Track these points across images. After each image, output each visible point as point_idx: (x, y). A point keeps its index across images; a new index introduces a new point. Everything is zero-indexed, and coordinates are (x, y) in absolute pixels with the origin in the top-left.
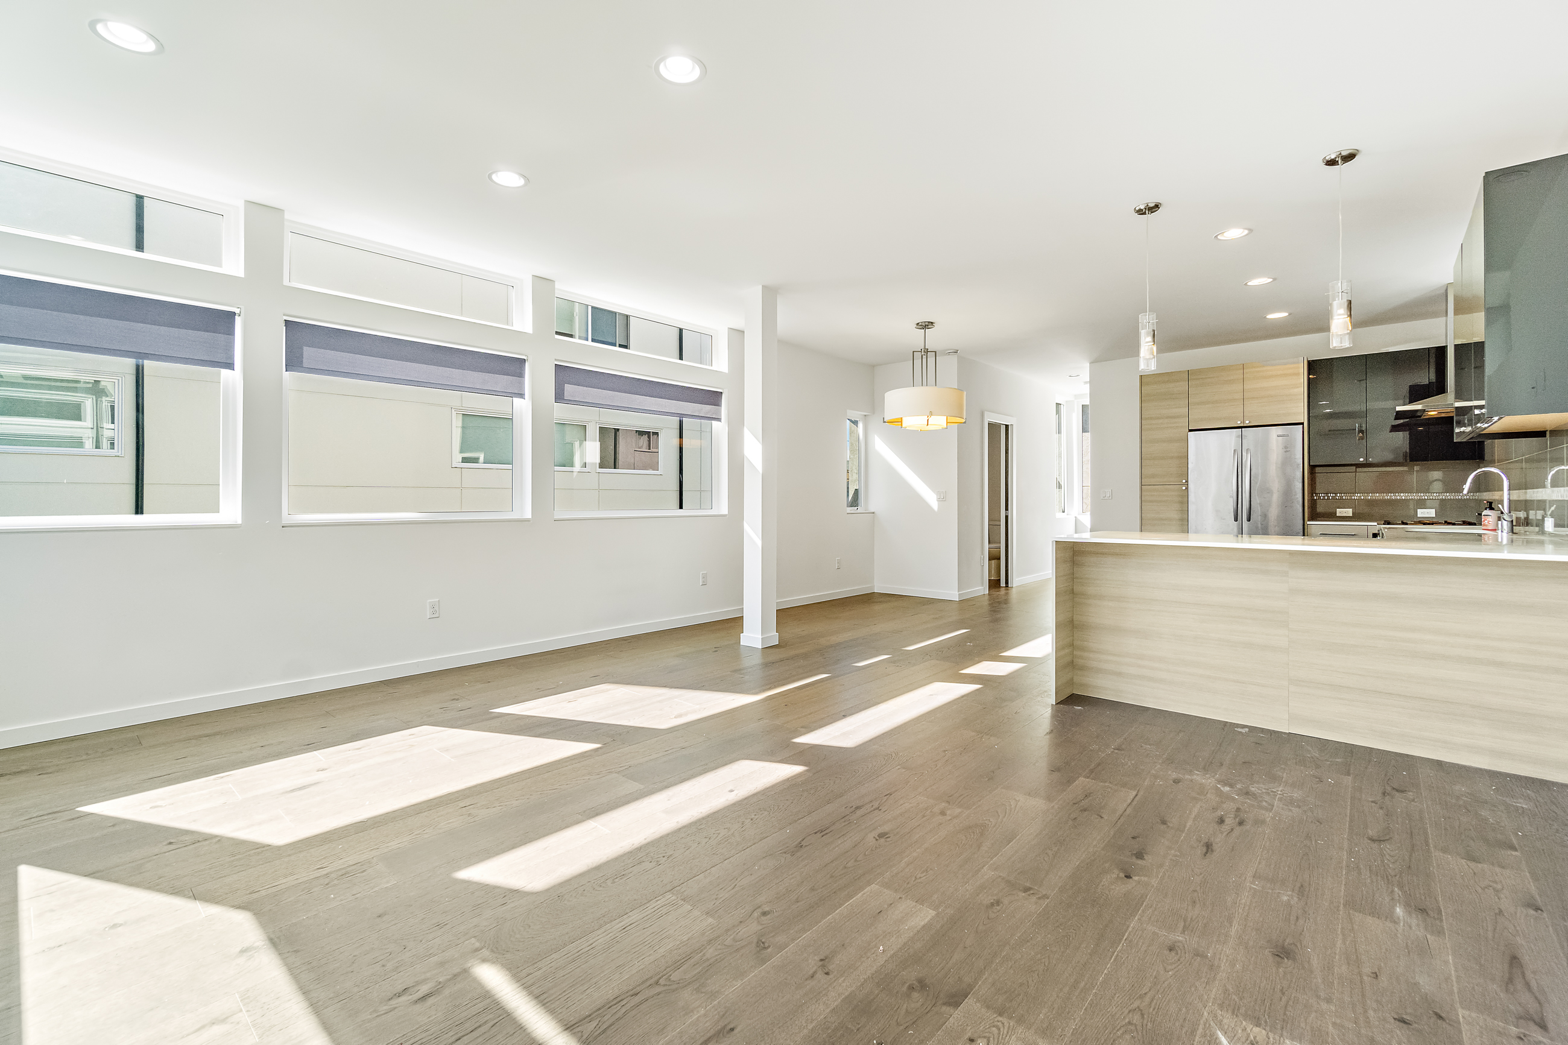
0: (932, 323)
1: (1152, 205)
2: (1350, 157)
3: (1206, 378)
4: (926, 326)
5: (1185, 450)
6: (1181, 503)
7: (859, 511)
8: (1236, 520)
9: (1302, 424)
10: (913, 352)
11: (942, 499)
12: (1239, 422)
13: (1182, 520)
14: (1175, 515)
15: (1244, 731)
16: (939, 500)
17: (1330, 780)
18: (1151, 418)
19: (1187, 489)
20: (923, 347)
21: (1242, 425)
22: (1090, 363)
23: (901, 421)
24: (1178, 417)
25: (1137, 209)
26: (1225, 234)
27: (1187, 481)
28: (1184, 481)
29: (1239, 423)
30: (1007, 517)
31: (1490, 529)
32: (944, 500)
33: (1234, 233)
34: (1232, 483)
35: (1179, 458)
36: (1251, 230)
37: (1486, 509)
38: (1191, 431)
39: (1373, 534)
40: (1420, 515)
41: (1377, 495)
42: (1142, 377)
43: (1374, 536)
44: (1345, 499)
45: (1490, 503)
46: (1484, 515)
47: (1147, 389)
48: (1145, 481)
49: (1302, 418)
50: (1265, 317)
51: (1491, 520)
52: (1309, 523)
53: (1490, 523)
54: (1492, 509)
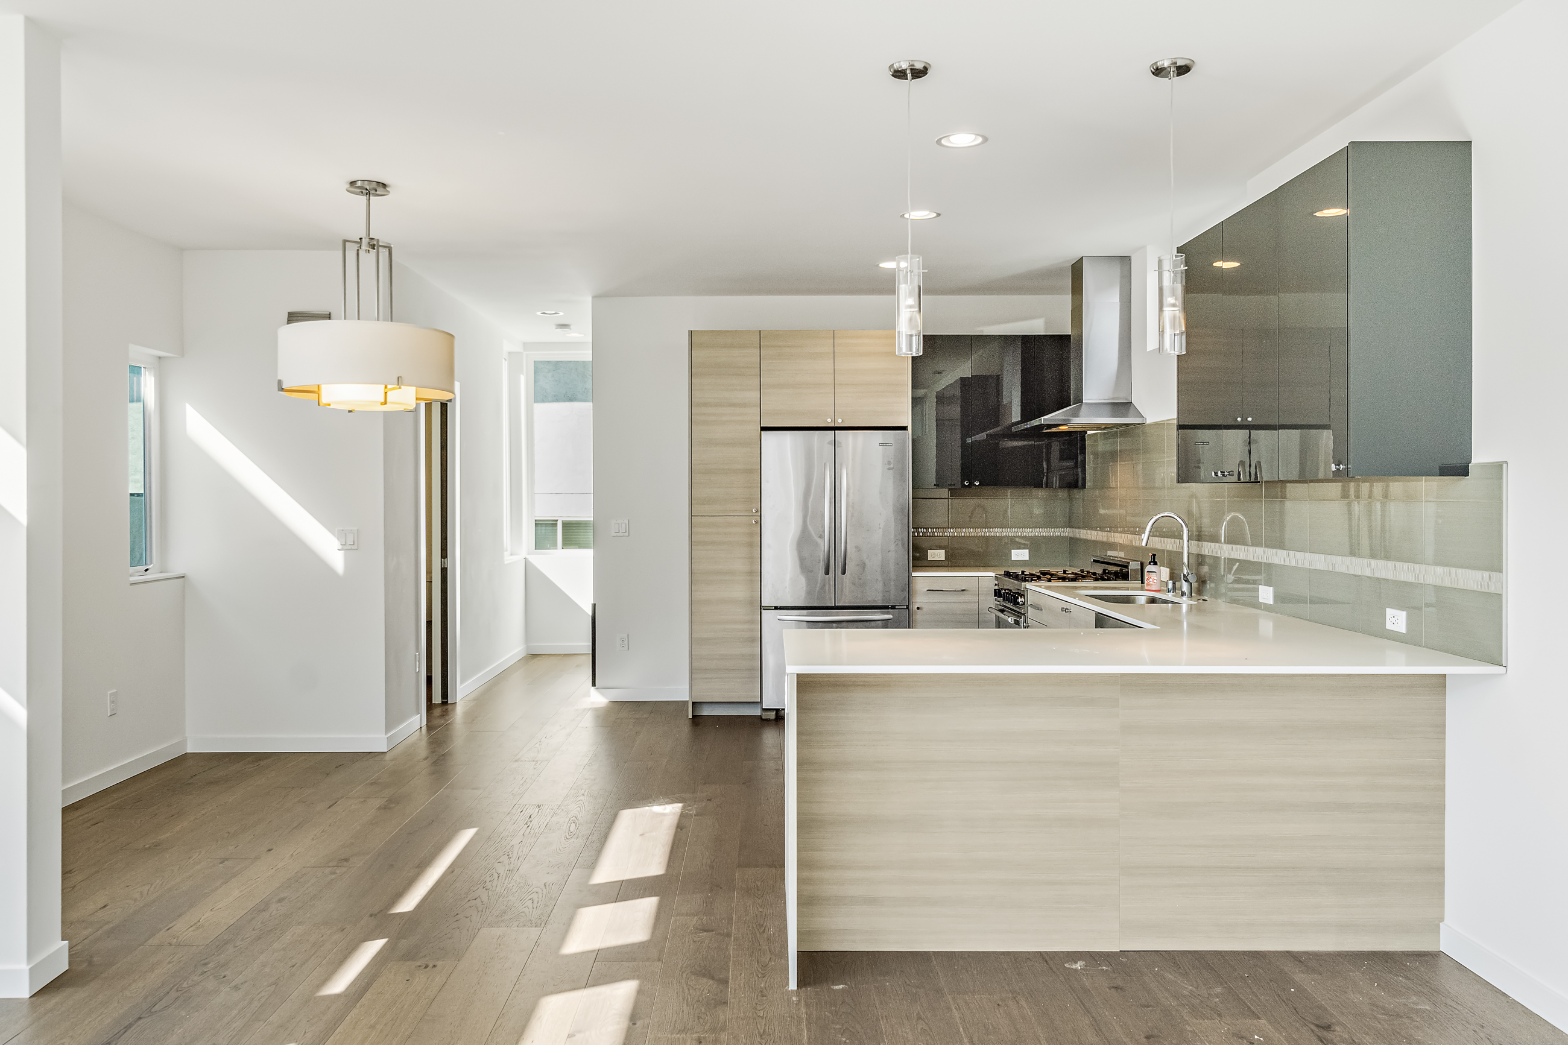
0: (384, 185)
1: (919, 66)
2: (1183, 70)
3: (784, 346)
4: (372, 189)
5: (756, 460)
6: (751, 545)
7: (149, 576)
8: (827, 573)
9: (905, 428)
10: (345, 241)
11: (350, 547)
12: (827, 420)
13: (751, 573)
14: (742, 566)
15: (1078, 966)
16: (344, 547)
17: (1256, 1037)
18: (705, 405)
19: (758, 522)
20: (363, 235)
21: (832, 425)
22: (594, 297)
23: (316, 391)
24: (745, 406)
25: (896, 66)
26: (951, 138)
27: (759, 511)
28: (756, 511)
29: (829, 422)
30: (444, 571)
31: (1154, 589)
32: (355, 547)
33: (963, 139)
35: (750, 472)
36: (985, 139)
37: (1150, 564)
38: (763, 429)
39: (995, 590)
40: (1014, 558)
41: (971, 530)
42: (691, 332)
43: (997, 593)
44: (937, 536)
45: (1154, 555)
46: (1148, 572)
47: (700, 354)
48: (698, 509)
49: (906, 420)
50: (878, 266)
51: (1155, 578)
52: (914, 574)
53: (1155, 581)
54: (1155, 563)
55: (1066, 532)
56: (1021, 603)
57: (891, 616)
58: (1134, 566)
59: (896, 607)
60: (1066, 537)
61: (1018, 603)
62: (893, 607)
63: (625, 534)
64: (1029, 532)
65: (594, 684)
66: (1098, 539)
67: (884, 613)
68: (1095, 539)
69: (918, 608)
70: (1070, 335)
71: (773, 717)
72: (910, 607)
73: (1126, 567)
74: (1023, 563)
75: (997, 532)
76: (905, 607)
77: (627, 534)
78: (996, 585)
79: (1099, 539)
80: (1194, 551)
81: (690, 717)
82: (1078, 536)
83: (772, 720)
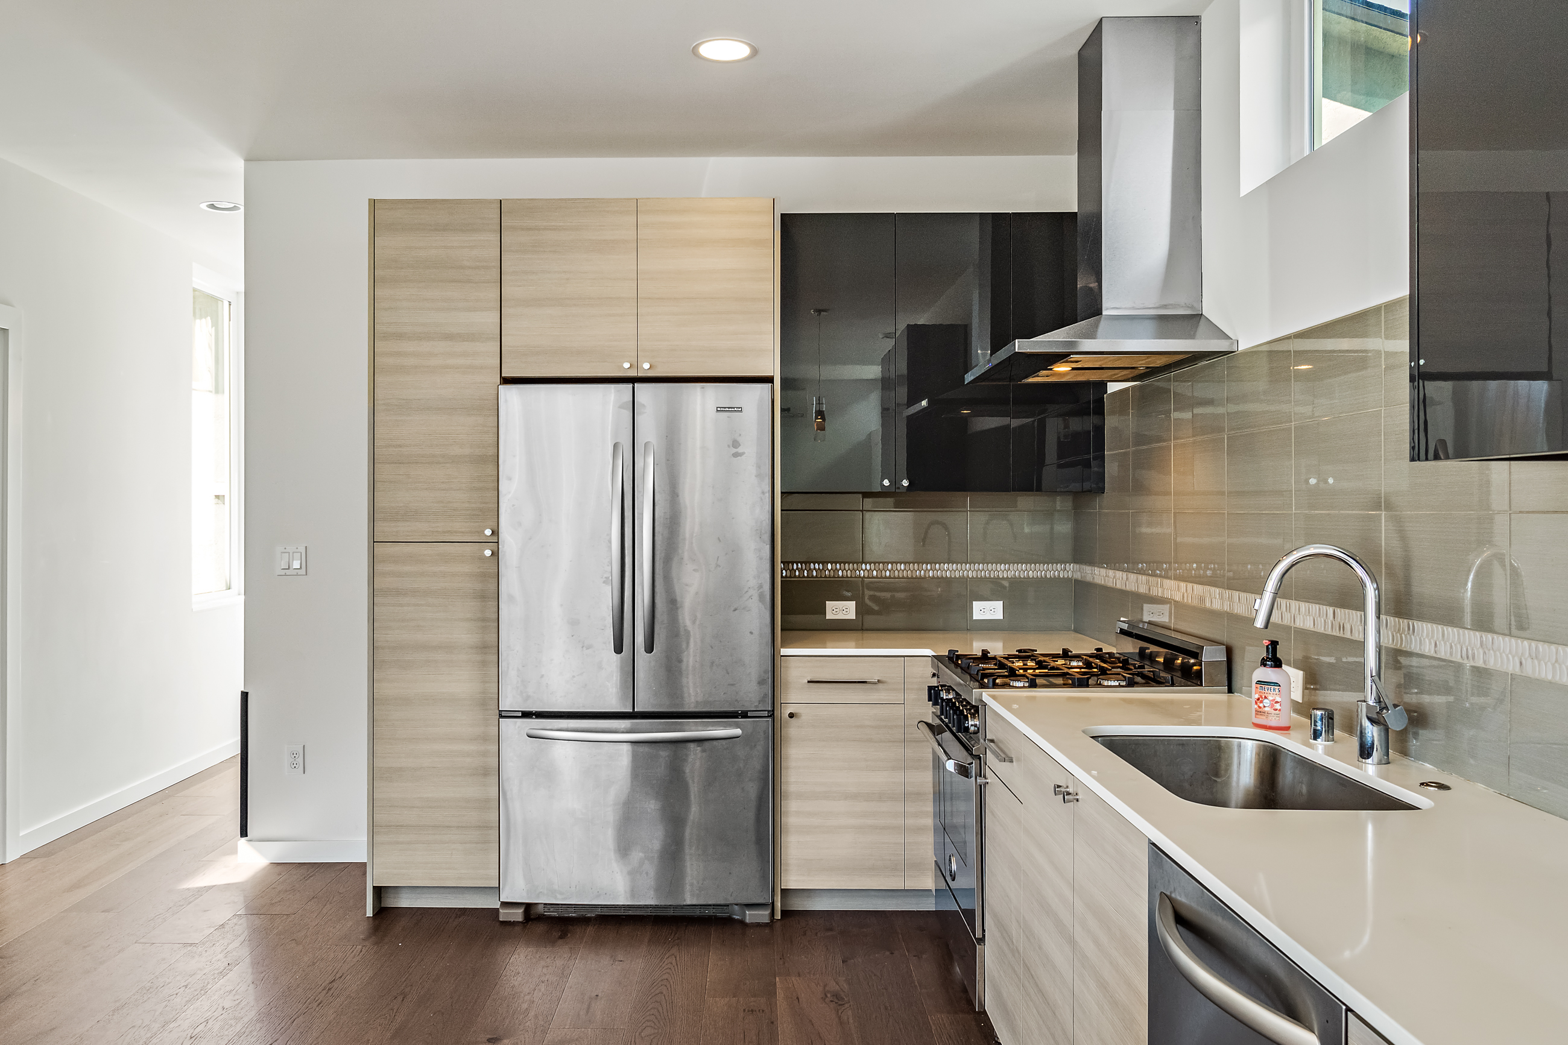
3: (545, 229)
5: (491, 439)
6: (482, 597)
8: (618, 649)
9: (769, 380)
12: (627, 365)
13: (483, 648)
14: (464, 634)
18: (400, 336)
19: (495, 554)
21: (633, 373)
22: (245, 162)
24: (471, 337)
27: (495, 533)
28: (488, 532)
29: (625, 368)
31: (1273, 724)
34: (610, 542)
35: (481, 460)
38: (507, 381)
39: (930, 688)
40: (977, 616)
41: (903, 566)
42: (373, 203)
43: (933, 694)
44: (843, 577)
45: (1274, 644)
46: (1259, 682)
47: (387, 242)
48: (385, 529)
49: (772, 366)
50: (695, 51)
51: (1278, 699)
52: (784, 651)
53: (1277, 706)
54: (1277, 664)
55: (1070, 571)
56: (972, 729)
57: (738, 731)
58: (1212, 655)
59: (749, 714)
60: (1069, 580)
61: (967, 729)
62: (744, 715)
63: (300, 572)
64: (1004, 571)
65: (244, 832)
66: (1128, 588)
67: (730, 726)
68: (1123, 588)
69: (791, 715)
70: (1077, 213)
71: (520, 918)
72: (777, 713)
73: (1196, 655)
74: (988, 627)
75: (949, 570)
76: (766, 714)
77: (303, 571)
78: (934, 675)
79: (1131, 587)
80: (1387, 642)
81: (369, 913)
82: (1089, 578)
83: (518, 922)
